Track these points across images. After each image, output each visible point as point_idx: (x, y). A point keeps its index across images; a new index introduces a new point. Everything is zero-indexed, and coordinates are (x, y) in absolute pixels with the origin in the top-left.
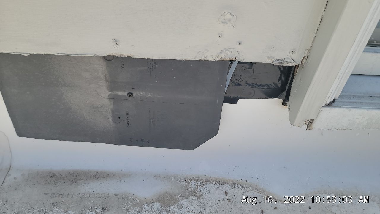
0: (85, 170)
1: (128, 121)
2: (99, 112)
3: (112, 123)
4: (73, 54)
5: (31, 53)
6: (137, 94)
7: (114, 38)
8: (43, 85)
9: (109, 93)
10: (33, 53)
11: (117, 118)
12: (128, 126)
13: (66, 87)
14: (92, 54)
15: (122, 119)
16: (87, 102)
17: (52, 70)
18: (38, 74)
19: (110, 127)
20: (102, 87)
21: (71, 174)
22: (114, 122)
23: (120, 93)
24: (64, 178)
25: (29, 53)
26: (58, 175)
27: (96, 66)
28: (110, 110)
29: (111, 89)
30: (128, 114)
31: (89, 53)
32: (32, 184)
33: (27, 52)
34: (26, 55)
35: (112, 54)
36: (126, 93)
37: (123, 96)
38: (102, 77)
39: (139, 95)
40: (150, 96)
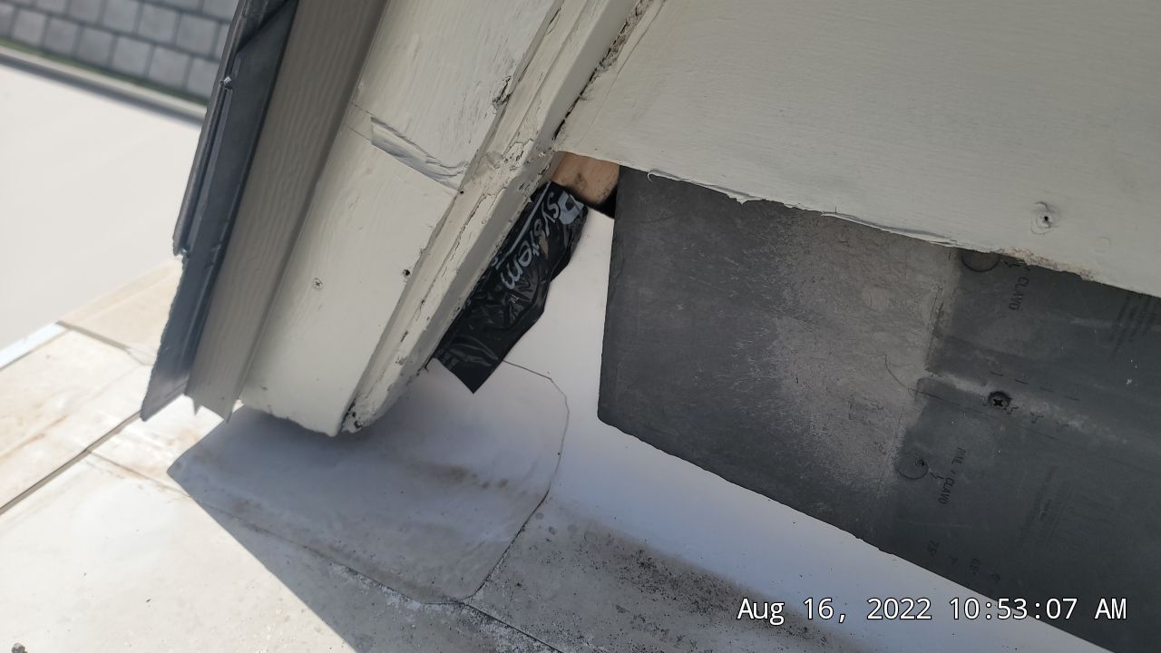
0: (737, 583)
1: (949, 481)
2: (865, 424)
3: (889, 473)
4: (880, 223)
5: (759, 196)
6: (1027, 404)
7: (1045, 200)
8: (731, 296)
9: (927, 374)
10: (764, 197)
11: (914, 460)
12: (944, 499)
13: (795, 318)
14: (943, 237)
15: (930, 470)
16: (839, 383)
17: (777, 259)
18: (733, 262)
19: (876, 481)
20: (909, 349)
21: (696, 581)
22: (897, 470)
23: (963, 385)
24: (675, 584)
25: (752, 194)
26: (659, 567)
27: (920, 277)
28: (902, 428)
29: (938, 362)
30: (958, 459)
31: (932, 231)
32: (591, 566)
33: (747, 193)
34: (741, 200)
35: (1009, 251)
36: (984, 391)
37: (968, 396)
38: (928, 319)
39: (1033, 409)
40: (1075, 424)
